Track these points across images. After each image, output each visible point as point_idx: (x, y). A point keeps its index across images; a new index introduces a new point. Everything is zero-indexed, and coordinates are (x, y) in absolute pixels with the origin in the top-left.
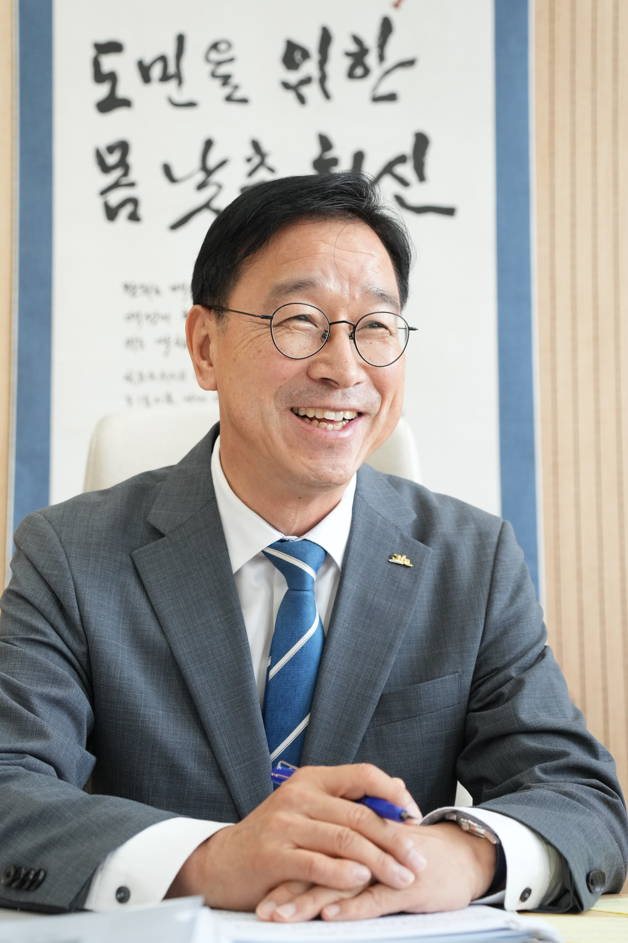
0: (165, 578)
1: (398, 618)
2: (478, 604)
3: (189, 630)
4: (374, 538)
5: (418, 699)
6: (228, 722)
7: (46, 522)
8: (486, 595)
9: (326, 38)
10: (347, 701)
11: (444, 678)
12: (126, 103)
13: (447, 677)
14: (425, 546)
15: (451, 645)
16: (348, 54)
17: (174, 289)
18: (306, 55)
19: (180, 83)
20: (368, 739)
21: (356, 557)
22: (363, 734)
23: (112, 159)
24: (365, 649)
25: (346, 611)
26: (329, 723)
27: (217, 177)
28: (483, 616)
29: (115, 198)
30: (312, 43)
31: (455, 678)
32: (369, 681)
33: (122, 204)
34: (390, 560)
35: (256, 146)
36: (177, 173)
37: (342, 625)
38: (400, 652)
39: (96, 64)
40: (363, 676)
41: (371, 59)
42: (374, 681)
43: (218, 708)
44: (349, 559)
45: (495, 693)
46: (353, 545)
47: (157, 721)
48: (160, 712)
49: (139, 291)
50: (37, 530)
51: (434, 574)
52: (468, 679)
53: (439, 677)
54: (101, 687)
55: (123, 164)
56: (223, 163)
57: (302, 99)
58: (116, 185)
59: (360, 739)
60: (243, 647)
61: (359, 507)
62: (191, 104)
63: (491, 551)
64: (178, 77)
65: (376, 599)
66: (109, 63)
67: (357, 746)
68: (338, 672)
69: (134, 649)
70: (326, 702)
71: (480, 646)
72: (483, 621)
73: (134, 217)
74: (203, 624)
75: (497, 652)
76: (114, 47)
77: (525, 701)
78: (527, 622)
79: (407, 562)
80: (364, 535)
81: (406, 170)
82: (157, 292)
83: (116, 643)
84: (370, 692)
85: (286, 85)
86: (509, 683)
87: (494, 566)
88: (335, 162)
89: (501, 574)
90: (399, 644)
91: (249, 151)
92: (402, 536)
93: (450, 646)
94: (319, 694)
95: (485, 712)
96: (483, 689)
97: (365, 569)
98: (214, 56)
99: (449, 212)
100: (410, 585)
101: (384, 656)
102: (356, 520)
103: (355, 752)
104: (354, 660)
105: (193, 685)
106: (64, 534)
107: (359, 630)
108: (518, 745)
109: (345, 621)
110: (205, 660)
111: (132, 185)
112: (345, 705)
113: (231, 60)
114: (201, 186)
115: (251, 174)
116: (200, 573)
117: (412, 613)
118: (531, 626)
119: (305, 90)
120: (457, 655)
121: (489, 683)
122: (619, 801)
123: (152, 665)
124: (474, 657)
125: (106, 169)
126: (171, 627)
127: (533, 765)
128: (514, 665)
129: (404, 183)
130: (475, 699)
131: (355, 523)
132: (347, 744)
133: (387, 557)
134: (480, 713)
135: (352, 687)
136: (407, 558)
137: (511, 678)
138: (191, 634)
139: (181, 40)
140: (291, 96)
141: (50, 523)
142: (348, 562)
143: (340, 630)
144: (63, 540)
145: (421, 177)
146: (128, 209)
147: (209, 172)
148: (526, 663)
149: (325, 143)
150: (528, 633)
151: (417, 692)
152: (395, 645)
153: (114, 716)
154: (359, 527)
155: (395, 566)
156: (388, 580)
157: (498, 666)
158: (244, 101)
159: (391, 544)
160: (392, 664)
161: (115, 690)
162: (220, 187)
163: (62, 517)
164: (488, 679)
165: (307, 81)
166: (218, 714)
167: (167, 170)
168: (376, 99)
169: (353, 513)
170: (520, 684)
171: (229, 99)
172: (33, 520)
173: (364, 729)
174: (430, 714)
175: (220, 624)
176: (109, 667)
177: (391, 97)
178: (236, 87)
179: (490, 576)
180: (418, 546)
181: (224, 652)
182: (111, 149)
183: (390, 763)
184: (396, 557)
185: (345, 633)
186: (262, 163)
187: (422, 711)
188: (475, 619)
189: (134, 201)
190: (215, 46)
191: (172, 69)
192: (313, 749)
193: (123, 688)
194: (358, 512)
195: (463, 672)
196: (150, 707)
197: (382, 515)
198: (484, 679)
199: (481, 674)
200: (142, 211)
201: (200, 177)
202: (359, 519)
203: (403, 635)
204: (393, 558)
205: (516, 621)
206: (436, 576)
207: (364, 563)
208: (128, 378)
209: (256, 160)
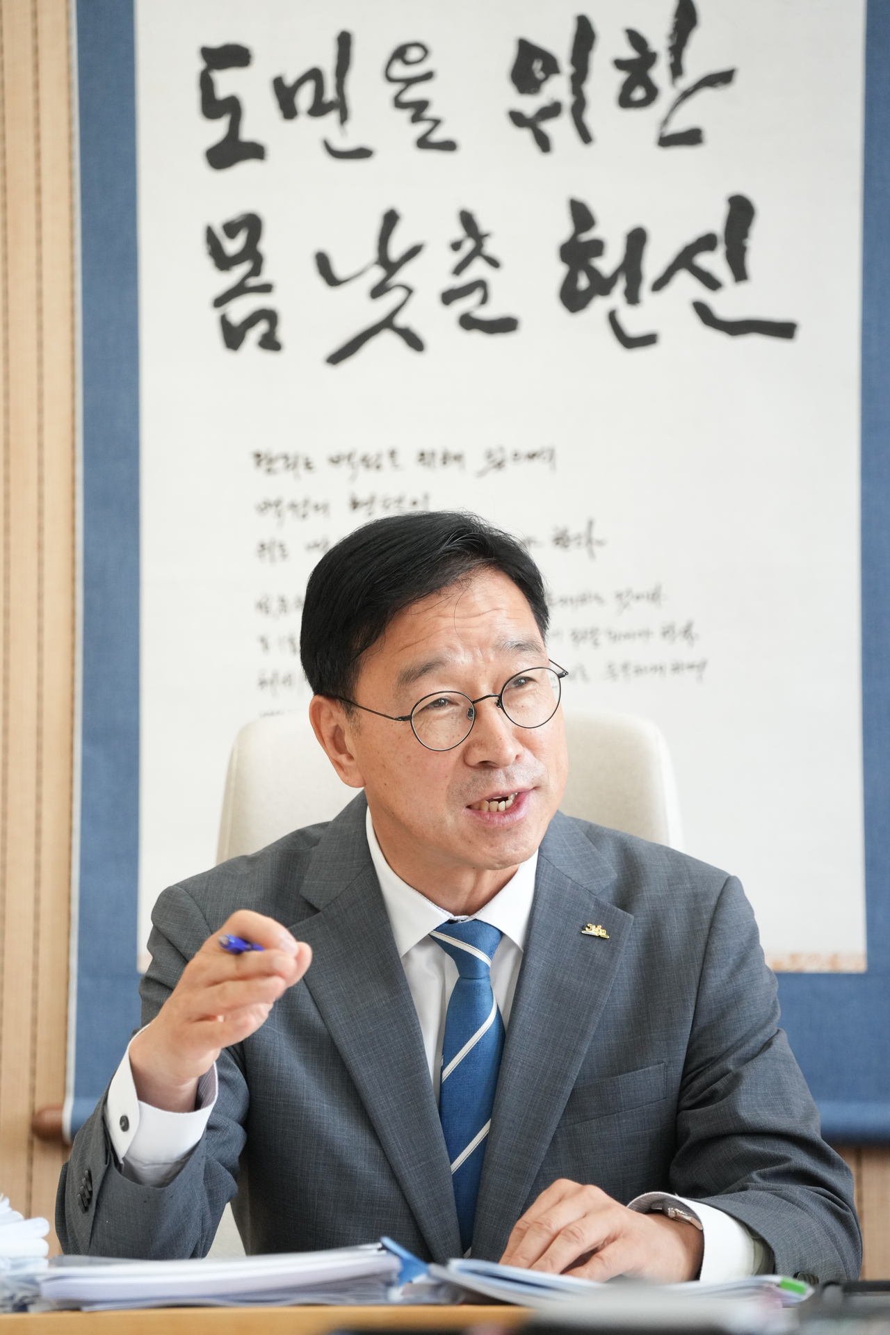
0: (322, 959)
1: (591, 999)
2: (688, 982)
3: (351, 1016)
4: (563, 907)
5: (615, 1093)
6: (399, 1118)
7: (188, 897)
8: (697, 971)
9: (585, 36)
10: (533, 1096)
11: (647, 1069)
12: (256, 151)
13: (650, 1068)
14: (625, 913)
15: (656, 1030)
16: (620, 64)
17: (335, 461)
18: (551, 66)
19: (344, 118)
20: (559, 1139)
21: (541, 930)
22: (552, 1134)
23: (232, 247)
24: (553, 1036)
25: (531, 993)
26: (513, 1121)
27: (404, 275)
28: (694, 996)
29: (239, 310)
30: (560, 46)
31: (660, 1069)
32: (559, 1073)
33: (251, 321)
34: (583, 932)
35: (467, 220)
36: (340, 270)
37: (526, 1009)
38: (595, 1038)
39: (206, 84)
40: (551, 1067)
41: (660, 73)
42: (564, 1072)
43: (388, 1102)
44: (533, 933)
45: (709, 1089)
46: (537, 917)
47: (322, 1115)
48: (325, 1105)
49: (280, 464)
50: (178, 906)
51: (637, 946)
52: (677, 1071)
53: (642, 1068)
54: (258, 1077)
55: (252, 254)
56: (414, 252)
57: (544, 143)
58: (239, 290)
59: (549, 1139)
60: (413, 1033)
61: (543, 871)
62: (362, 153)
63: (706, 917)
64: (341, 106)
65: (566, 979)
66: (227, 82)
67: (546, 1147)
68: (523, 1063)
69: (292, 1036)
70: (512, 1098)
71: (691, 1031)
72: (693, 1002)
73: (270, 343)
74: (367, 1008)
75: (712, 1039)
76: (235, 56)
77: (743, 1097)
78: (748, 1002)
79: (603, 933)
80: (550, 903)
81: (714, 262)
82: (308, 465)
83: (273, 1029)
84: (559, 1086)
85: (518, 119)
86: (725, 1078)
87: (709, 935)
88: (597, 247)
89: (717, 944)
90: (592, 1030)
91: (457, 231)
92: (597, 903)
93: (654, 1032)
94: (501, 1089)
95: (698, 1110)
96: (697, 1084)
97: (552, 943)
98: (399, 70)
99: (785, 330)
100: (606, 960)
101: (575, 1044)
102: (540, 886)
103: (544, 1154)
104: (541, 1049)
105: (359, 1077)
106: (208, 910)
107: (546, 1015)
108: (735, 1148)
109: (529, 1005)
110: (371, 1048)
111: (266, 288)
112: (532, 1101)
113: (428, 76)
114: (379, 291)
115: (458, 270)
116: (361, 951)
117: (609, 993)
118: (755, 1008)
119: (548, 127)
120: (662, 1042)
121: (703, 1077)
122: (850, 1214)
123: (312, 1053)
124: (683, 1045)
125: (223, 262)
126: (331, 1013)
127: (750, 1171)
128: (732, 1057)
129: (712, 283)
130: (687, 1096)
131: (539, 890)
132: (533, 1145)
133: (579, 928)
134: (693, 1111)
135: (539, 1080)
136: (602, 928)
137: (728, 1072)
138: (353, 1020)
139: (344, 41)
140: (526, 135)
141: (192, 897)
142: (531, 937)
143: (523, 1015)
144: (207, 917)
145: (740, 273)
146: (262, 327)
147: (390, 267)
148: (746, 1054)
149: (581, 215)
150: (750, 1016)
151: (614, 1085)
152: (588, 1031)
153: (274, 1110)
154: (544, 895)
155: (589, 938)
156: (580, 955)
157: (713, 1055)
158: (449, 146)
159: (583, 913)
160: (585, 1052)
161: (274, 1081)
162: (410, 291)
163: (206, 890)
164: (702, 1071)
165: (552, 111)
166: (388, 1109)
167: (323, 264)
168: (666, 141)
169: (537, 878)
170: (737, 1078)
171: (423, 143)
172: (173, 894)
173: (553, 1127)
174: (630, 1111)
175: (386, 1007)
176: (266, 1055)
177: (692, 137)
178: (437, 122)
179: (704, 948)
180: (616, 913)
181: (392, 1038)
182: (231, 229)
183: (585, 1167)
184: (589, 928)
185: (531, 1019)
186: (477, 252)
187: (621, 1107)
188: (684, 1000)
189: (270, 316)
190: (400, 54)
191: (330, 94)
192: (496, 1151)
193: (282, 1078)
194: (542, 877)
195: (670, 1062)
196: (314, 1100)
197: (573, 879)
198: (698, 1070)
199: (694, 1065)
200: (282, 334)
201: (377, 274)
202: (544, 885)
203: (598, 1020)
204: (587, 929)
205: (736, 1002)
206: (640, 949)
207: (551, 937)
208: (263, 606)
209: (469, 245)
